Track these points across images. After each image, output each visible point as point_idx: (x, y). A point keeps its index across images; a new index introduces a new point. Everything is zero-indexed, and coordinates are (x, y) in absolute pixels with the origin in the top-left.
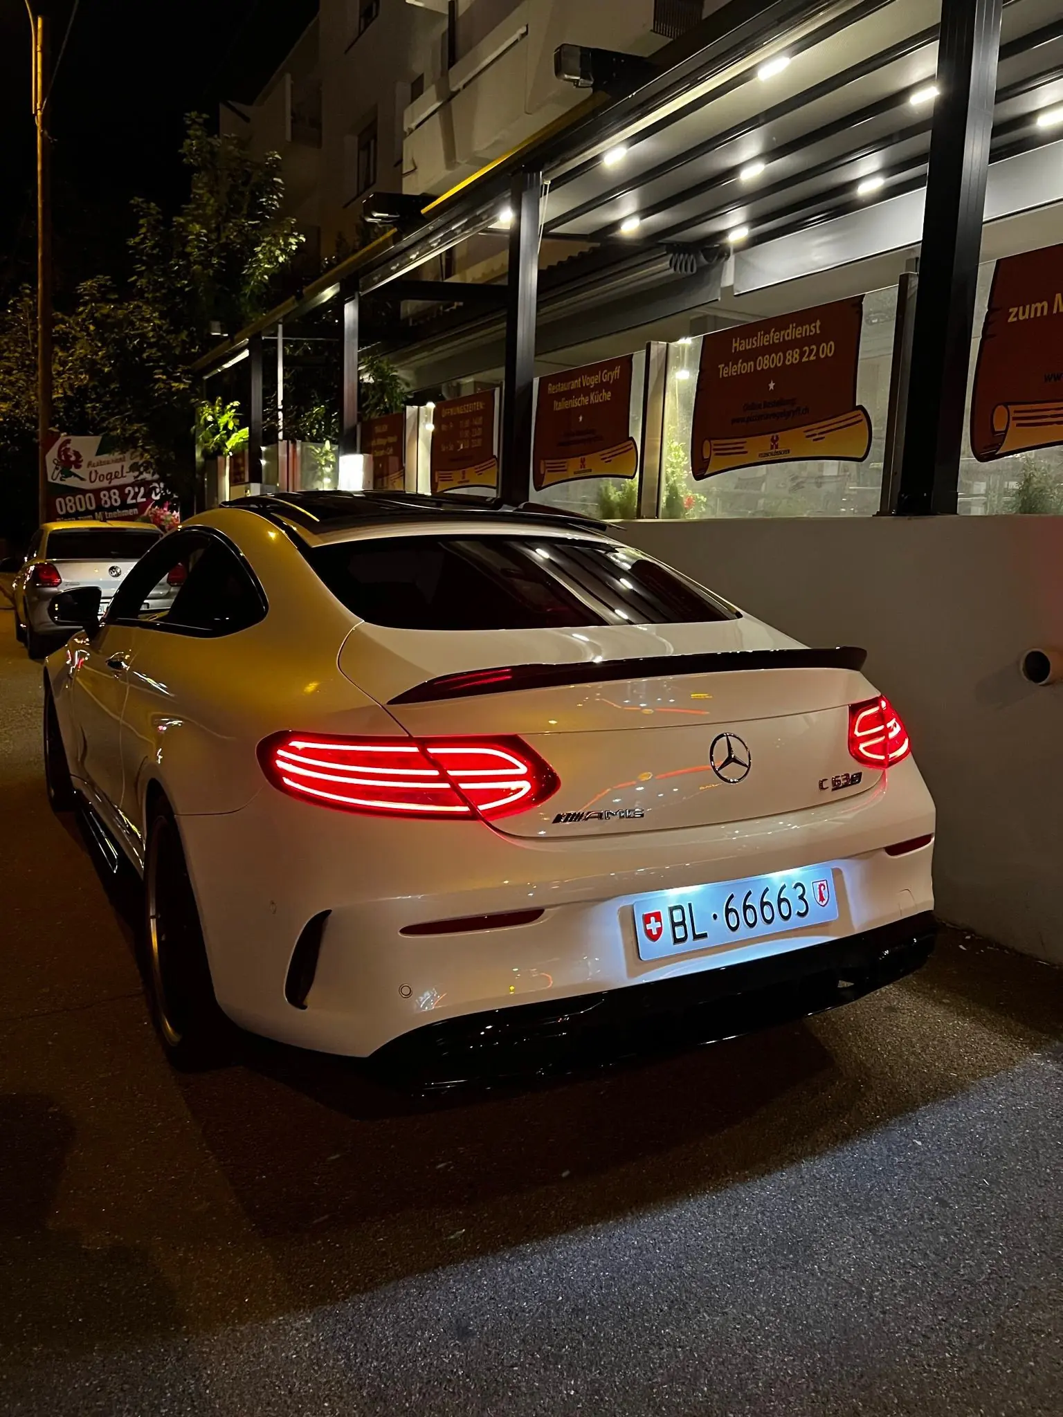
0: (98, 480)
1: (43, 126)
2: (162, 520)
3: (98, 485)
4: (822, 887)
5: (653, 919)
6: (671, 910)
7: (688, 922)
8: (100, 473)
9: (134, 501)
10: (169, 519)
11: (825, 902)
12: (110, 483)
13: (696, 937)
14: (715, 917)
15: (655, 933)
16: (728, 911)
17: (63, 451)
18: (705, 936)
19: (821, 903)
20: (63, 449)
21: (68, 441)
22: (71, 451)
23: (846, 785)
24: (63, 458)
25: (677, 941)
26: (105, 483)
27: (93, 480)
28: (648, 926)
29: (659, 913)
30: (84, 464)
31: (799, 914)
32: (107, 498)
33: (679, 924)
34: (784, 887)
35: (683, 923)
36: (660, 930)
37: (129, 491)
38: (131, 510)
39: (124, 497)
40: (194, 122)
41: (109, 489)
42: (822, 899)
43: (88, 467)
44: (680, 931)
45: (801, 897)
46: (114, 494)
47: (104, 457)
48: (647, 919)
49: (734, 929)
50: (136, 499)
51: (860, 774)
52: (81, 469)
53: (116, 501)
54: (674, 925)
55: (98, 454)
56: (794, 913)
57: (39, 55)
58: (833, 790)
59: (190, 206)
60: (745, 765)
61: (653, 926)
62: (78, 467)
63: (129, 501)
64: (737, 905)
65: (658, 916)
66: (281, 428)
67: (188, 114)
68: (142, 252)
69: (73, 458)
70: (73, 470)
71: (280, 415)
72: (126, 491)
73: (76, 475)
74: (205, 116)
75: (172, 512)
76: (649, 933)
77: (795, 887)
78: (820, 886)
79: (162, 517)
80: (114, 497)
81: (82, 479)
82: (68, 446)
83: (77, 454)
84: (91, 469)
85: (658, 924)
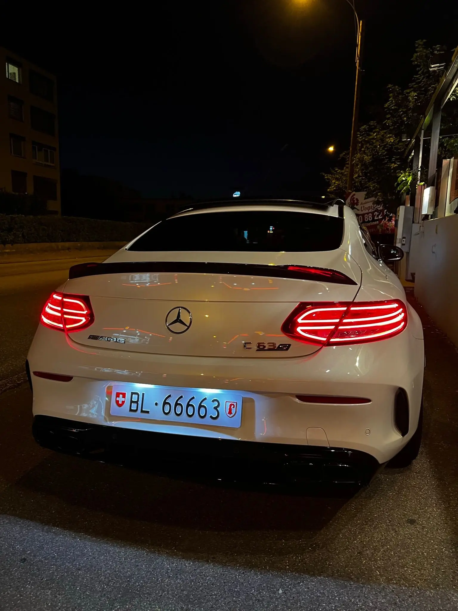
0: (364, 210)
1: (359, 67)
2: (388, 226)
3: (364, 212)
4: (232, 406)
5: (121, 396)
6: (132, 393)
7: (140, 403)
8: (365, 207)
9: (377, 218)
10: (391, 225)
11: (232, 415)
12: (369, 211)
13: (142, 411)
14: (156, 404)
15: (120, 403)
16: (165, 403)
17: (353, 199)
18: (148, 412)
19: (229, 415)
20: (352, 198)
21: (354, 195)
22: (355, 199)
23: (269, 350)
24: (352, 201)
25: (131, 410)
26: (367, 211)
27: (362, 210)
28: (118, 399)
29: (125, 393)
30: (360, 204)
31: (211, 417)
32: (367, 218)
33: (134, 402)
34: (205, 399)
35: (137, 402)
36: (123, 402)
37: (376, 214)
38: (376, 222)
39: (373, 216)
40: (419, 45)
41: (368, 214)
42: (230, 412)
43: (361, 205)
44: (134, 407)
45: (216, 408)
46: (370, 215)
47: (367, 200)
48: (118, 395)
49: (166, 414)
50: (378, 217)
51: (290, 345)
52: (358, 206)
53: (370, 218)
54: (132, 402)
55: (365, 199)
56: (208, 416)
57: (360, 36)
58: (257, 350)
59: (412, 84)
60: (186, 326)
61: (121, 399)
62: (357, 205)
63: (376, 218)
64: (172, 401)
65: (124, 395)
66: (419, 179)
67: (417, 42)
68: (389, 109)
69: (356, 202)
70: (355, 206)
71: (419, 173)
72: (375, 214)
73: (356, 209)
74: (424, 41)
75: (389, 222)
76: (117, 402)
77: (213, 401)
78: (231, 405)
79: (388, 224)
80: (370, 217)
81: (358, 210)
82: (354, 197)
83: (357, 200)
84: (362, 205)
85: (123, 399)
